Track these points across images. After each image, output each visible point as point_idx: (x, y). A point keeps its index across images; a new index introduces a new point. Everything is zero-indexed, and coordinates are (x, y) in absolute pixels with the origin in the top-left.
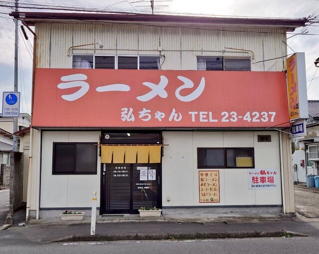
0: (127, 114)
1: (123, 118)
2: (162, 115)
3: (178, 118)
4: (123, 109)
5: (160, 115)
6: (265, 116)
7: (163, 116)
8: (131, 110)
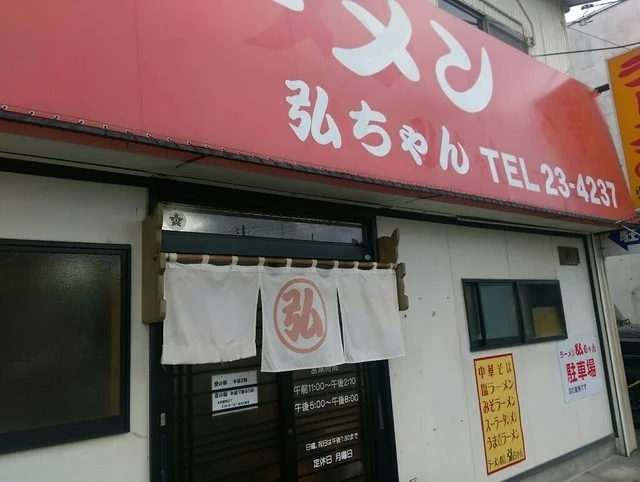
0: (310, 110)
1: (297, 122)
2: (418, 143)
3: (460, 162)
4: (291, 85)
5: (413, 142)
6: (604, 191)
7: (424, 149)
8: (323, 97)
